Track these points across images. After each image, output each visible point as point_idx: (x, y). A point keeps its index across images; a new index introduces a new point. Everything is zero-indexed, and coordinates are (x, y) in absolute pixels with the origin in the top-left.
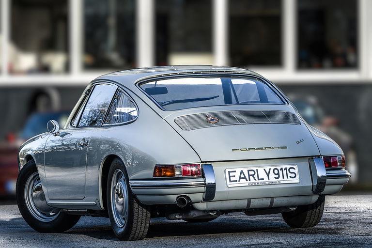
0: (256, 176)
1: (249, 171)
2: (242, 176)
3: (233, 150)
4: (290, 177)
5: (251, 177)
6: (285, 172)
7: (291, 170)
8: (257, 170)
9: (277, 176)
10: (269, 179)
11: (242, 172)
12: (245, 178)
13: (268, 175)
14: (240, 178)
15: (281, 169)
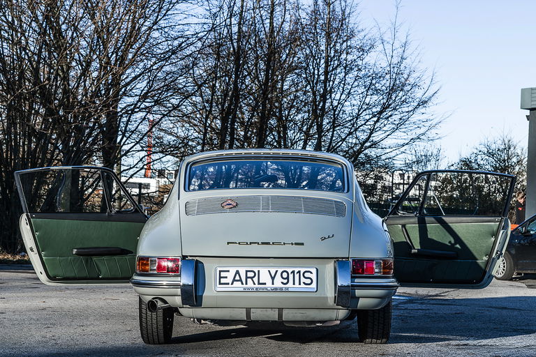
0: (256, 279)
1: (247, 271)
2: (237, 278)
3: (228, 243)
4: (304, 283)
5: (249, 280)
6: (297, 276)
7: (307, 275)
8: (259, 271)
9: (285, 281)
10: (273, 284)
11: (237, 272)
12: (240, 280)
13: (273, 278)
14: (234, 280)
15: (293, 272)
